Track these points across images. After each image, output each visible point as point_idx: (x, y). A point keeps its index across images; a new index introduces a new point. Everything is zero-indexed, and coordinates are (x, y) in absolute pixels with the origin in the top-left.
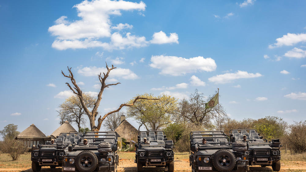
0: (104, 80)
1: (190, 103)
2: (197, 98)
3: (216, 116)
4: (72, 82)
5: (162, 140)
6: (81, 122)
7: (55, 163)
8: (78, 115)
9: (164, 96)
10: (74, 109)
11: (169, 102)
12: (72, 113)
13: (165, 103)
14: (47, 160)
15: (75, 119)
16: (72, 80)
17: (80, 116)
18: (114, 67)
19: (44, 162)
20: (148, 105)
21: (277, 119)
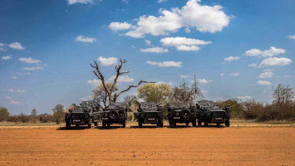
0: (119, 69)
1: (179, 88)
2: (184, 85)
3: (196, 97)
4: (97, 71)
5: (155, 107)
6: (106, 102)
7: (82, 123)
8: (105, 97)
9: (163, 84)
10: (102, 93)
11: (166, 88)
12: (101, 96)
13: (164, 89)
14: (77, 121)
15: (102, 100)
16: (97, 69)
17: (106, 97)
18: (126, 61)
19: (74, 122)
20: (152, 91)
21: (238, 100)
